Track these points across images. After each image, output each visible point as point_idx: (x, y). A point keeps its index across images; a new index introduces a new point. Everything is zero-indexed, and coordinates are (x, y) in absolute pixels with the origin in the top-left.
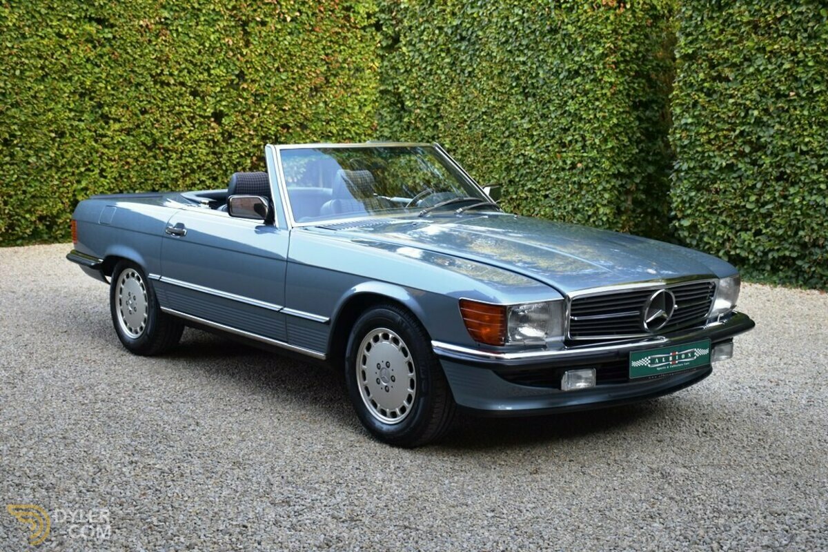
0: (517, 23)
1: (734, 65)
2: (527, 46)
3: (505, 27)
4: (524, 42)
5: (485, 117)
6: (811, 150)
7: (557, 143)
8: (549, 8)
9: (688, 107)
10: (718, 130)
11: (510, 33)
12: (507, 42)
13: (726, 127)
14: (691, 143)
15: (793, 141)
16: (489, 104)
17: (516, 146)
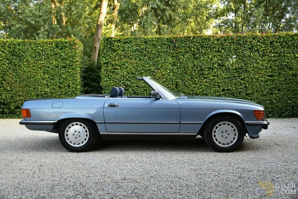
0: (40, 51)
1: (119, 66)
2: (44, 59)
3: (35, 52)
4: (43, 57)
5: (26, 80)
6: (142, 86)
7: (58, 87)
8: (53, 48)
9: (106, 76)
10: (116, 82)
11: (37, 54)
12: (35, 57)
13: (118, 81)
14: (108, 85)
15: (137, 84)
16: (28, 76)
17: (41, 88)
